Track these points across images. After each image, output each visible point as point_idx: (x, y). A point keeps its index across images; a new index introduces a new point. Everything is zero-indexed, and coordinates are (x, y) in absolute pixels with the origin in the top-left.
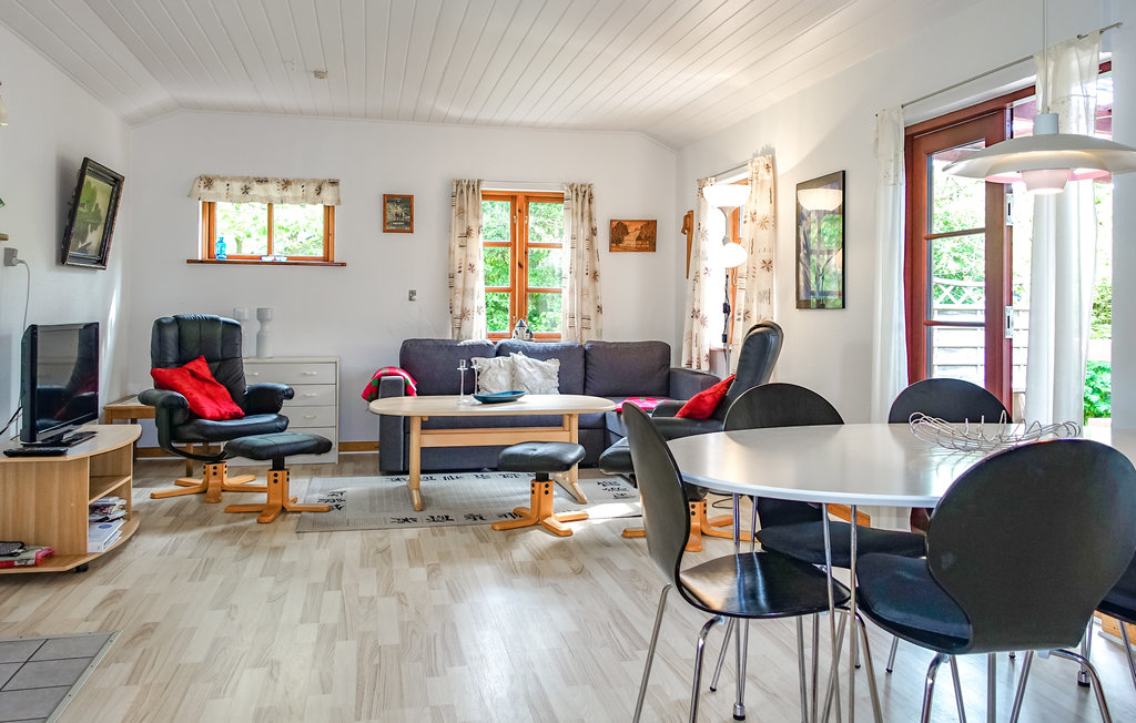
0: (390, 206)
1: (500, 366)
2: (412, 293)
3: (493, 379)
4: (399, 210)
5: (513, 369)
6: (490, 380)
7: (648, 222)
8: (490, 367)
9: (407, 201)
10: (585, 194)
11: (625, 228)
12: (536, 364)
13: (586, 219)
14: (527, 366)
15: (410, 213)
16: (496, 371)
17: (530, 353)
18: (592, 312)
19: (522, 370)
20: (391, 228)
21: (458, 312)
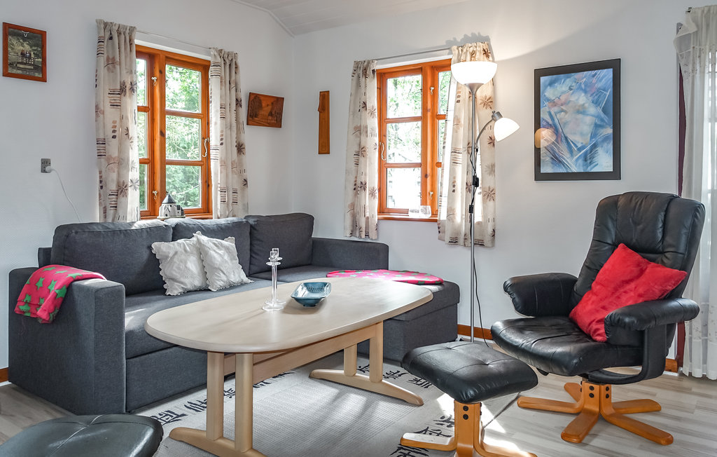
0: (13, 40)
1: (186, 251)
2: (45, 163)
3: (182, 267)
4: (27, 48)
5: (201, 252)
6: (179, 268)
7: (278, 98)
8: (176, 253)
9: (38, 38)
10: (230, 63)
11: (260, 102)
12: (222, 244)
13: (233, 90)
14: (215, 248)
15: (43, 55)
16: (183, 257)
17: (208, 232)
18: (238, 186)
19: (212, 252)
20: (15, 71)
21: (113, 187)
